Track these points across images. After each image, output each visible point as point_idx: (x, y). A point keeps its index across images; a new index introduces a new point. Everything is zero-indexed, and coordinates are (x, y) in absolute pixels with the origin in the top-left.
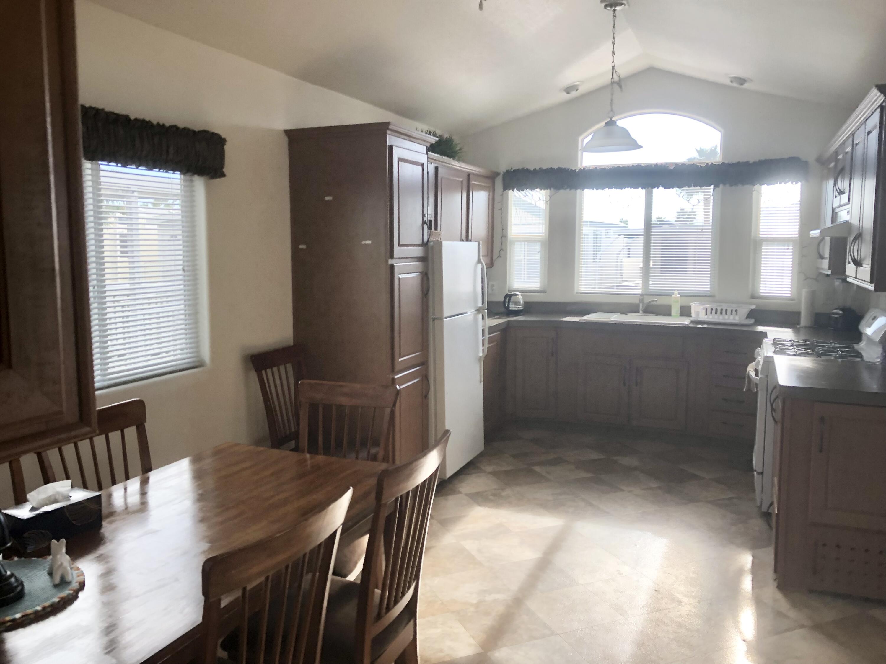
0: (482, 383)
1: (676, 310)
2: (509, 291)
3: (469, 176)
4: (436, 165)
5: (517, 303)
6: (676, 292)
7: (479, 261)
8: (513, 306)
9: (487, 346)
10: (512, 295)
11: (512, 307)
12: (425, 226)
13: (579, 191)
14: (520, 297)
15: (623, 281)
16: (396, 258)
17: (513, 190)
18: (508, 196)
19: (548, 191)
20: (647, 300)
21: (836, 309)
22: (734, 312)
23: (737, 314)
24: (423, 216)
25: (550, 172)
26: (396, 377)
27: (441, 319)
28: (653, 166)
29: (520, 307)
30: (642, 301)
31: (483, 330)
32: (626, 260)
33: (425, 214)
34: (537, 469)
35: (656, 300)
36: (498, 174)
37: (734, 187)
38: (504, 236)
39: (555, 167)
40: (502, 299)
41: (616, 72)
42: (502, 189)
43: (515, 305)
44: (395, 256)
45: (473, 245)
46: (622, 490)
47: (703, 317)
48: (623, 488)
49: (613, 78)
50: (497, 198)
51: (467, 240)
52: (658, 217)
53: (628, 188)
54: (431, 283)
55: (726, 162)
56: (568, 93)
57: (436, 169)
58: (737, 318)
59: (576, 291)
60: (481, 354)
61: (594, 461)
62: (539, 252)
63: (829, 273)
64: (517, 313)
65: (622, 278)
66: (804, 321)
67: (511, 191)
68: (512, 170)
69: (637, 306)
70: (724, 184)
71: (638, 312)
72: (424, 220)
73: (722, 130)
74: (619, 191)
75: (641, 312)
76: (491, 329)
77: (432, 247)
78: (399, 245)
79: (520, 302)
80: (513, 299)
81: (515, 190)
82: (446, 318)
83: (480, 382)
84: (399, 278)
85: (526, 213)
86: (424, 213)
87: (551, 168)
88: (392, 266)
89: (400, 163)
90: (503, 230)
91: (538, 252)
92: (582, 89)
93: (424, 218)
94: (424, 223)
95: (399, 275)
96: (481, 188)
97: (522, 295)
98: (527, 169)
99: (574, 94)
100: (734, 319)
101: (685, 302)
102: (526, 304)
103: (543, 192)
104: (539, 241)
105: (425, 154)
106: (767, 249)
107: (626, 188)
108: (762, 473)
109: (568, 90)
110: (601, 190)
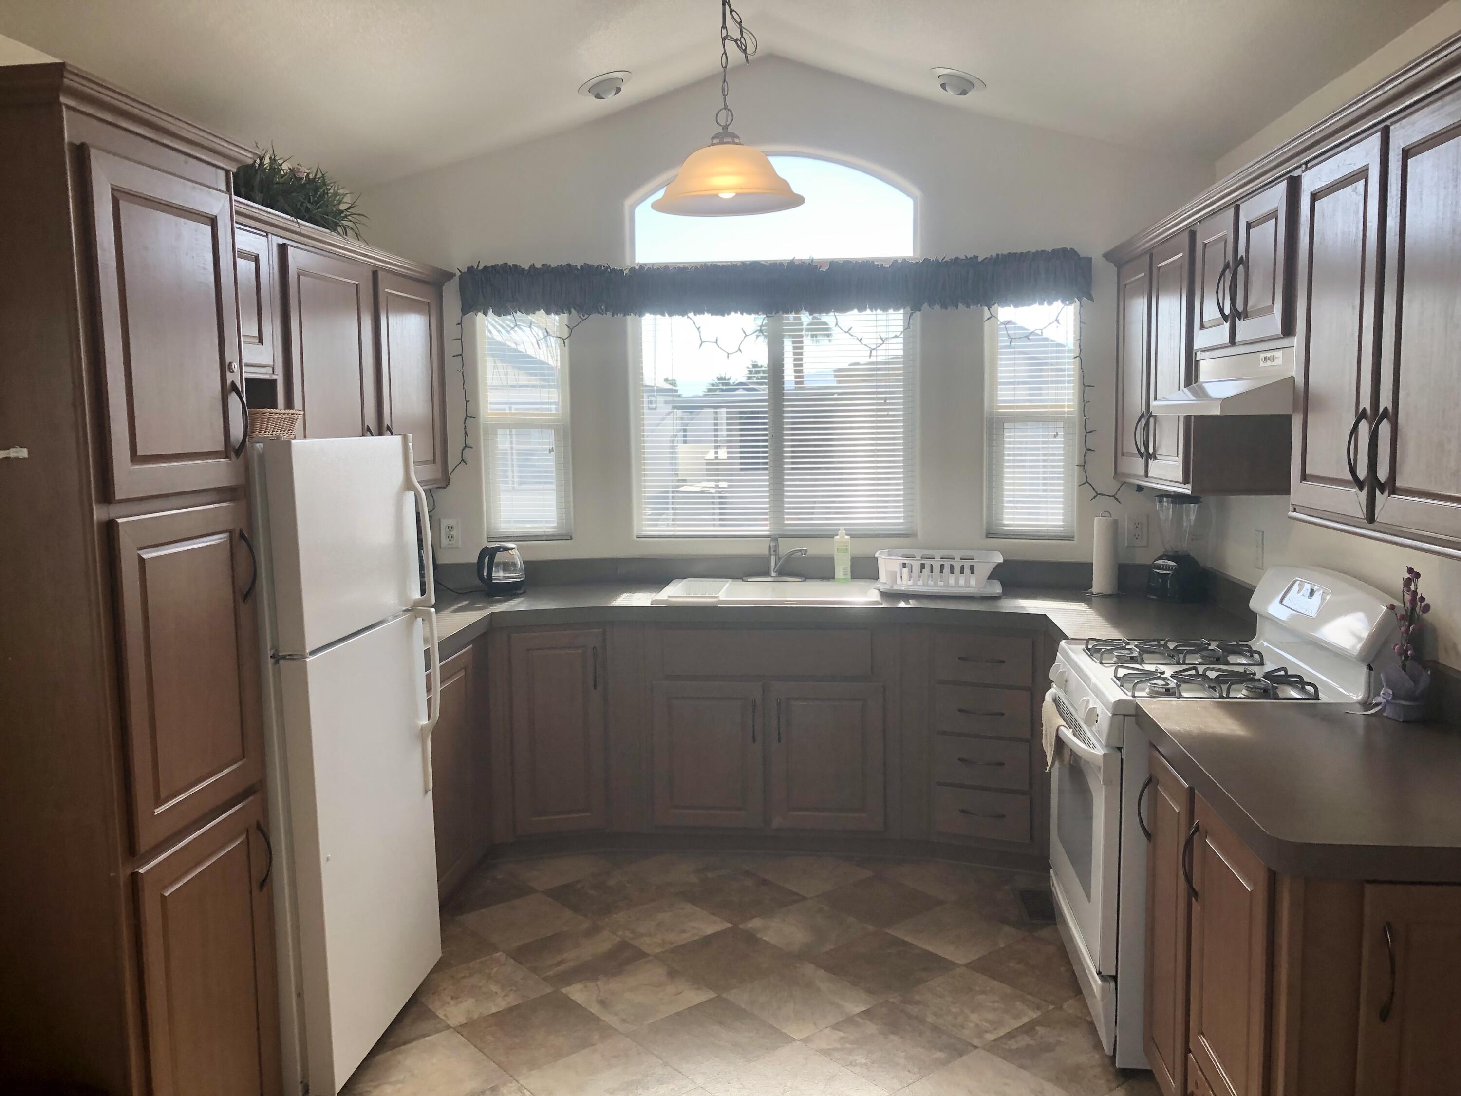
0: (430, 794)
1: (842, 568)
2: (489, 540)
3: (375, 274)
4: (281, 241)
5: (507, 566)
6: (842, 532)
7: (408, 485)
8: (501, 574)
9: (437, 688)
10: (498, 549)
11: (499, 576)
12: (234, 399)
13: (630, 318)
14: (515, 552)
15: (679, 481)
16: (121, 501)
17: (485, 314)
18: (473, 324)
19: (565, 316)
20: (786, 547)
21: (1160, 558)
22: (967, 570)
23: (972, 572)
24: (224, 368)
25: (566, 273)
26: (142, 871)
27: (298, 657)
28: (785, 265)
29: (514, 577)
30: (774, 550)
31: (427, 653)
32: (681, 448)
33: (230, 364)
34: (577, 993)
35: (805, 549)
36: (450, 276)
37: (951, 310)
38: (470, 416)
39: (578, 263)
40: (474, 559)
41: (731, 11)
42: (459, 312)
43: (504, 570)
44: (118, 497)
45: (391, 443)
46: (789, 1040)
47: (904, 584)
48: (790, 1030)
49: (724, 27)
50: (450, 329)
51: (381, 429)
52: (719, 376)
53: (736, 312)
54: (262, 559)
55: (933, 258)
56: (598, 96)
57: (283, 250)
58: (973, 582)
59: (635, 532)
60: (424, 721)
61: (707, 941)
62: (553, 450)
63: (1186, 490)
64: (510, 591)
65: (677, 475)
66: (1100, 582)
67: (480, 315)
68: (480, 268)
69: (766, 560)
70: (931, 304)
71: (767, 574)
72: (229, 382)
73: (918, 193)
74: (718, 318)
75: (773, 574)
76: (448, 646)
77: (262, 457)
78: (135, 458)
79: (514, 564)
80: (499, 557)
81: (490, 312)
82: (313, 653)
83: (426, 792)
84: (142, 560)
85: (516, 371)
86: (227, 361)
87: (569, 265)
88: (110, 528)
89: (122, 204)
90: (467, 402)
91: (550, 452)
92: (631, 91)
93: (228, 374)
94: (228, 388)
95: (139, 552)
96: (410, 306)
97: (519, 548)
98: (515, 266)
99: (611, 101)
100: (967, 585)
101: (863, 548)
102: (529, 565)
103: (555, 318)
104: (549, 427)
105: (223, 192)
106: (1014, 437)
107: (733, 314)
108: (1115, 978)
109: (599, 89)
110: (681, 317)
